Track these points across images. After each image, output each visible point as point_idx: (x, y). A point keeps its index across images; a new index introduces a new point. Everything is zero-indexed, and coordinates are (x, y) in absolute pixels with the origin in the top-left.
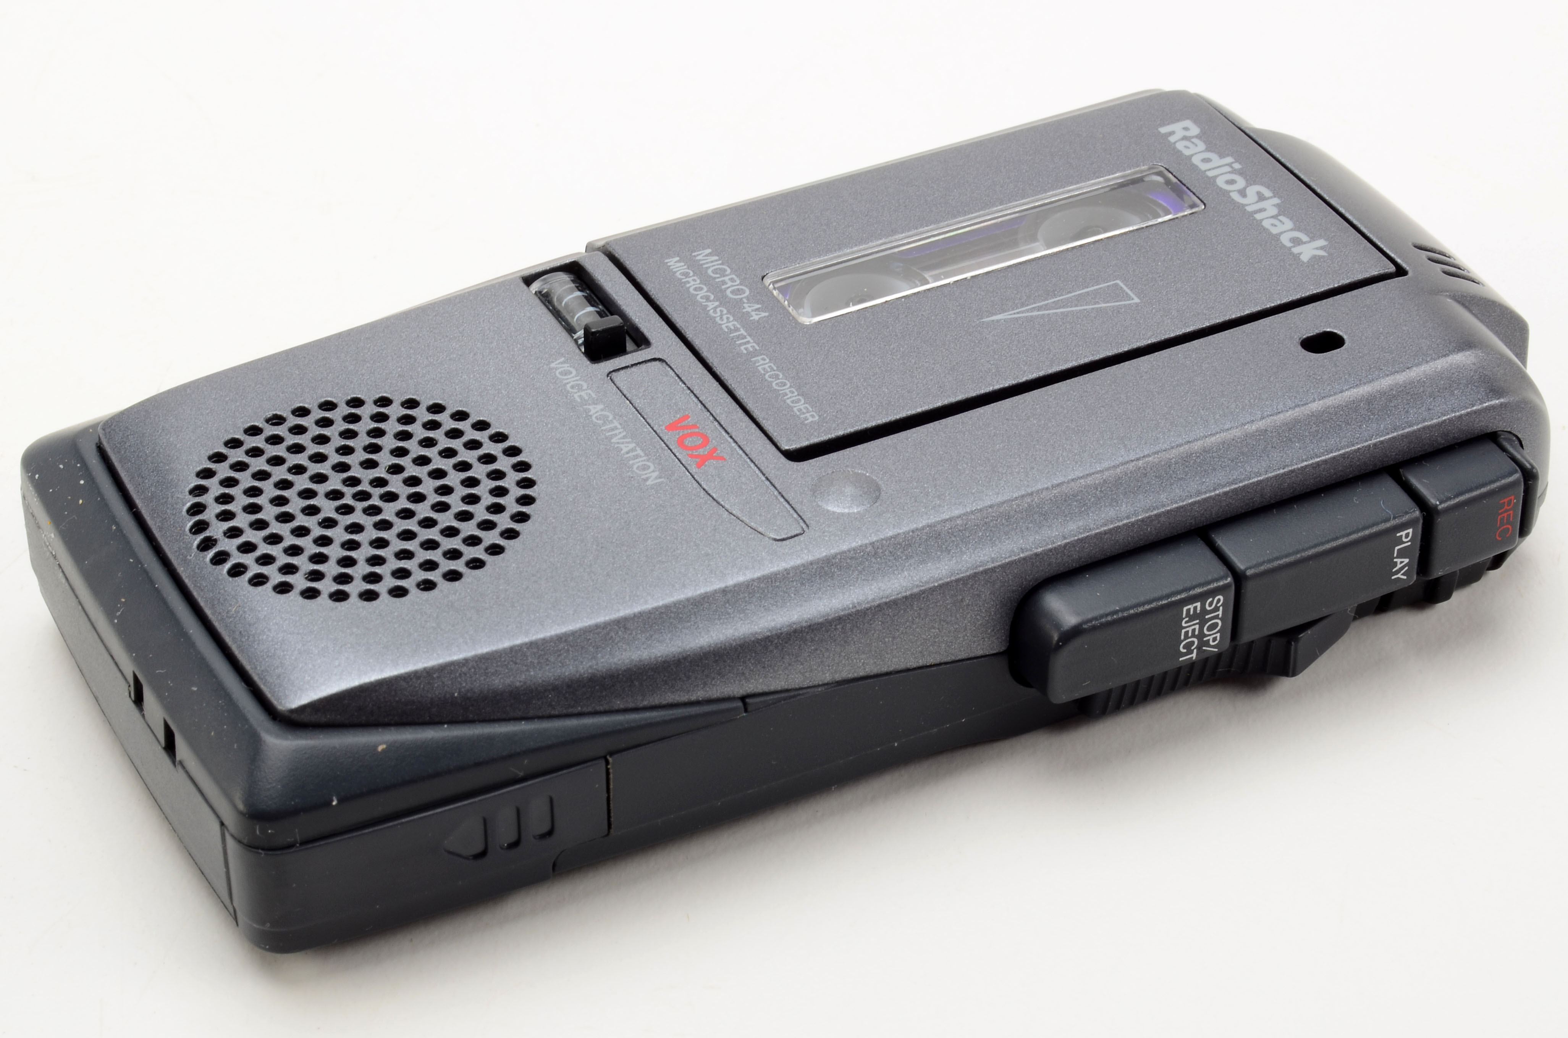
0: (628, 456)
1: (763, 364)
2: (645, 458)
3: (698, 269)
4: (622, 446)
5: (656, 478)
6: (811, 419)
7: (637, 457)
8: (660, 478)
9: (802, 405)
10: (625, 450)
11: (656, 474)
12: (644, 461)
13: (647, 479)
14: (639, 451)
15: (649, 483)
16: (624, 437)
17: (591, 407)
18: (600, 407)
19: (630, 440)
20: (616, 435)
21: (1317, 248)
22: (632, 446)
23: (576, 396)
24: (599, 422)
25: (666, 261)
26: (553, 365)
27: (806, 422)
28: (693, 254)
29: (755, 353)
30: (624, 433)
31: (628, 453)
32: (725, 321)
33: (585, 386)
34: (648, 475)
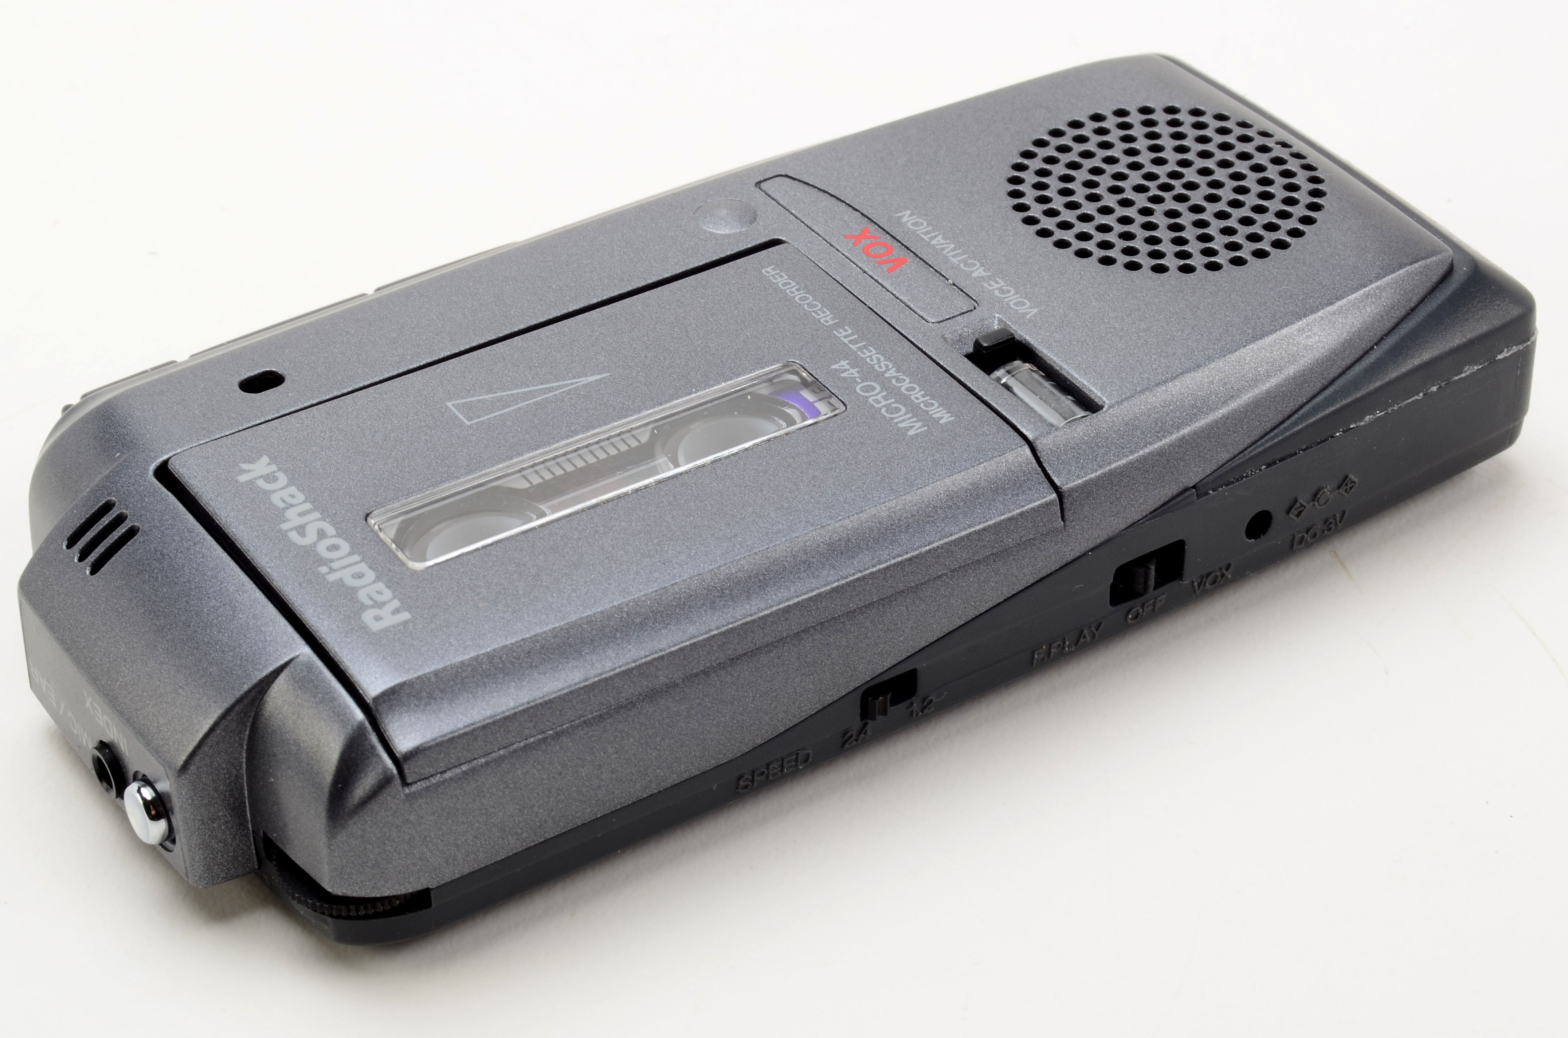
0: (935, 234)
1: (826, 318)
2: (918, 232)
3: (914, 410)
4: (943, 241)
5: (903, 216)
6: (769, 269)
7: (926, 233)
8: (899, 217)
9: (780, 281)
10: (940, 238)
11: (904, 220)
12: (918, 230)
13: (911, 215)
14: (926, 238)
15: (909, 212)
16: (943, 249)
17: (984, 274)
18: (975, 275)
19: (937, 247)
20: (952, 250)
21: (249, 471)
22: (934, 242)
23: (1003, 283)
24: (972, 261)
25: (953, 418)
26: (1035, 310)
27: (773, 267)
28: (926, 428)
29: (837, 326)
30: (944, 252)
31: (936, 236)
32: (874, 357)
33: (996, 293)
34: (911, 218)
